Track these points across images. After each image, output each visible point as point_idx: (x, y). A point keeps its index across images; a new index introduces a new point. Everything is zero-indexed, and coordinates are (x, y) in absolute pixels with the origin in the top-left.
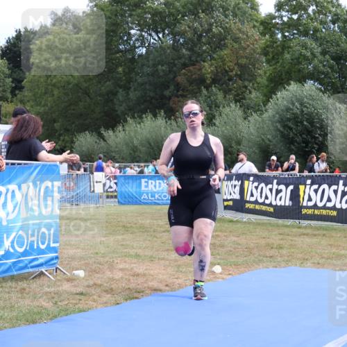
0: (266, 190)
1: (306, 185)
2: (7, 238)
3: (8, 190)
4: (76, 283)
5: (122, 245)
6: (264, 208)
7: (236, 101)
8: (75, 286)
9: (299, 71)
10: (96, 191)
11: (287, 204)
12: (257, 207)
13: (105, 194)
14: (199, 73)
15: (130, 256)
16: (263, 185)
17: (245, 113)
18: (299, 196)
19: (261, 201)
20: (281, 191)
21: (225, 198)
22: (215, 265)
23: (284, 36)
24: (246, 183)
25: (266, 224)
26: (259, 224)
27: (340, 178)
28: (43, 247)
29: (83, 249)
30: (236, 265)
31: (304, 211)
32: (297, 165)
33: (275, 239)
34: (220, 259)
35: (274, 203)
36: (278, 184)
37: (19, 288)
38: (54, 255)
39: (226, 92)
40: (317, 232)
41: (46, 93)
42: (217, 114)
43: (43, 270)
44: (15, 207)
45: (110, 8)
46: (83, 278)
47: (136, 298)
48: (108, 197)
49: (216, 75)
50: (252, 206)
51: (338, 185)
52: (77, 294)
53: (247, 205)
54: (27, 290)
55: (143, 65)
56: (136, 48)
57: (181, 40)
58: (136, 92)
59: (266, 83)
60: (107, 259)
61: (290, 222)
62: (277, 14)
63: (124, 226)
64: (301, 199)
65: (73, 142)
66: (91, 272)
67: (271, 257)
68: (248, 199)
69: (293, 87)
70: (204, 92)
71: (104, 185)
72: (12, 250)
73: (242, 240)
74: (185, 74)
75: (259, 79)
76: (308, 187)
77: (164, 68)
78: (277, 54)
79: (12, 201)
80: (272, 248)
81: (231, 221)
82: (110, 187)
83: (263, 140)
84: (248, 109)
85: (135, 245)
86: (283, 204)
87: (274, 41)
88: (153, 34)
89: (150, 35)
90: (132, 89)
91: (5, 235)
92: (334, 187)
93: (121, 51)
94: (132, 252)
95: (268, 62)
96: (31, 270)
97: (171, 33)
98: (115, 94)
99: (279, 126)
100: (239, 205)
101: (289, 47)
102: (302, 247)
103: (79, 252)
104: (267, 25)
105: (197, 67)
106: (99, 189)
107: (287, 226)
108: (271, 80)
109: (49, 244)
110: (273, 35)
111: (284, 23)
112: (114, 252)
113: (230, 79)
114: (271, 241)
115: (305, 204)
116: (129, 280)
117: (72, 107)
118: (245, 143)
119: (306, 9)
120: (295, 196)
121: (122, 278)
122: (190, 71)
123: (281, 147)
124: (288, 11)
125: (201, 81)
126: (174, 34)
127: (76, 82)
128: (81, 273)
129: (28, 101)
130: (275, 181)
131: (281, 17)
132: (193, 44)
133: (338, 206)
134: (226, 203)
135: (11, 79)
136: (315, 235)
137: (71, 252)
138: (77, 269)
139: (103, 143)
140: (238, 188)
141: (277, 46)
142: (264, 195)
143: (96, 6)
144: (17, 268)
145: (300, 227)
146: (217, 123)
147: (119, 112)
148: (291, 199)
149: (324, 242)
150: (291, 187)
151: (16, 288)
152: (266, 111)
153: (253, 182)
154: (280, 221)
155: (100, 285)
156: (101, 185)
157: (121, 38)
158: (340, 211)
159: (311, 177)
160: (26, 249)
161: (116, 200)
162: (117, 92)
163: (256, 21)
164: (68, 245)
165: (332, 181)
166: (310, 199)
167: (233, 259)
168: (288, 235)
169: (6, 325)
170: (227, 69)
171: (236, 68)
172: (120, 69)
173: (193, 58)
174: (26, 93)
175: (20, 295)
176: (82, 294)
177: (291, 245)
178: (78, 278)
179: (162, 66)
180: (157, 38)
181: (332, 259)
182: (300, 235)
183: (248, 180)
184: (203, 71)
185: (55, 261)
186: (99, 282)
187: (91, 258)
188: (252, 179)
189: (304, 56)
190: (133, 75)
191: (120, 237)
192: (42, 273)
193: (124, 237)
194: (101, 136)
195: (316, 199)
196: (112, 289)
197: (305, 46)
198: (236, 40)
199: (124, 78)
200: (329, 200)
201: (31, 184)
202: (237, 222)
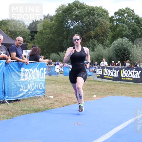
0: (110, 72)
1: (123, 70)
2: (29, 85)
3: (29, 71)
4: (50, 100)
5: (65, 88)
6: (110, 77)
7: (101, 44)
8: (50, 101)
9: (121, 34)
10: (57, 71)
11: (117, 76)
12: (108, 77)
13: (60, 72)
14: (90, 34)
15: (67, 92)
16: (109, 70)
17: (104, 47)
18: (121, 74)
19: (109, 75)
20: (115, 72)
21: (97, 74)
22: (94, 95)
23: (117, 23)
24: (104, 69)
25: (110, 82)
26: (108, 82)
27: (134, 68)
28: (41, 89)
29: (53, 89)
30: (101, 95)
31: (122, 79)
32: (120, 64)
33: (113, 87)
34: (96, 93)
35: (113, 76)
36: (114, 70)
37: (33, 101)
38: (44, 91)
39: (98, 41)
40: (126, 85)
41: (41, 40)
42: (95, 48)
43: (40, 96)
44: (31, 76)
45: (62, 14)
46: (53, 99)
47: (69, 105)
48: (60, 73)
49: (95, 35)
50: (106, 77)
51: (133, 70)
52: (51, 103)
53: (104, 76)
54: (35, 102)
55: (72, 32)
56: (70, 26)
57: (84, 24)
58: (70, 40)
59: (111, 38)
60: (60, 93)
61: (118, 82)
62: (114, 16)
63: (65, 83)
64: (121, 75)
65: (49, 56)
66: (55, 96)
67: (112, 93)
68: (104, 75)
69: (119, 39)
70: (91, 40)
71: (59, 69)
72: (30, 89)
73: (103, 87)
74: (85, 35)
75: (108, 37)
76: (124, 71)
77: (79, 33)
78: (114, 29)
79: (31, 74)
80: (112, 90)
81: (99, 81)
82: (61, 70)
83: (110, 56)
84: (105, 46)
85: (69, 88)
86: (116, 76)
87: (114, 25)
88: (75, 22)
89: (74, 22)
90: (68, 39)
91: (28, 85)
92: (132, 71)
93: (65, 27)
94: (68, 90)
95: (111, 31)
96: (37, 96)
97: (81, 22)
98: (63, 41)
99: (114, 51)
100: (102, 77)
101: (118, 27)
102: (121, 90)
103: (51, 90)
104: (111, 20)
105: (89, 33)
106: (58, 71)
107: (117, 83)
108: (112, 37)
109: (43, 88)
110: (113, 23)
111: (117, 19)
112: (62, 90)
113: (99, 37)
114: (112, 88)
115: (122, 76)
116: (67, 99)
117: (50, 45)
118: (104, 57)
119: (124, 15)
120: (119, 74)
121: (65, 99)
122: (87, 34)
123: (115, 58)
124: (118, 15)
125: (90, 37)
126: (82, 22)
127: (51, 37)
128: (52, 97)
129: (36, 43)
130: (113, 69)
131: (116, 17)
132: (88, 26)
133: (133, 77)
134: (98, 76)
135: (30, 36)
136: (126, 86)
137: (49, 90)
138: (51, 96)
139: (59, 56)
140: (101, 71)
141: (115, 26)
142: (110, 73)
143: (57, 13)
144: (32, 95)
145: (121, 84)
146: (95, 50)
147: (64, 47)
148: (118, 75)
149: (128, 88)
150: (118, 71)
151: (32, 101)
152: (110, 47)
153: (106, 69)
154: (115, 82)
155: (58, 101)
156: (58, 69)
157: (65, 23)
158: (134, 79)
159: (124, 68)
160: (35, 89)
161: (63, 74)
162: (64, 40)
163: (108, 18)
164: (48, 88)
165: (131, 69)
166: (124, 75)
167: (100, 93)
168: (117, 86)
169: (29, 113)
170: (99, 33)
171: (101, 33)
172: (65, 33)
173: (88, 30)
174: (35, 40)
175: (33, 103)
176: (52, 103)
177: (118, 89)
178: (51, 98)
179: (78, 32)
180: (76, 23)
181: (131, 93)
182: (121, 86)
183: (105, 68)
184: (91, 34)
185: (44, 93)
186: (58, 100)
187: (55, 92)
188: (106, 68)
189: (123, 30)
190: (69, 35)
191: (64, 86)
192: (40, 97)
193: (65, 86)
194: (58, 54)
195: (126, 75)
196: (61, 102)
197: (123, 26)
198: (102, 24)
199: (66, 36)
200: (130, 75)
201: (37, 69)
202: (101, 81)
